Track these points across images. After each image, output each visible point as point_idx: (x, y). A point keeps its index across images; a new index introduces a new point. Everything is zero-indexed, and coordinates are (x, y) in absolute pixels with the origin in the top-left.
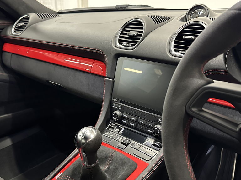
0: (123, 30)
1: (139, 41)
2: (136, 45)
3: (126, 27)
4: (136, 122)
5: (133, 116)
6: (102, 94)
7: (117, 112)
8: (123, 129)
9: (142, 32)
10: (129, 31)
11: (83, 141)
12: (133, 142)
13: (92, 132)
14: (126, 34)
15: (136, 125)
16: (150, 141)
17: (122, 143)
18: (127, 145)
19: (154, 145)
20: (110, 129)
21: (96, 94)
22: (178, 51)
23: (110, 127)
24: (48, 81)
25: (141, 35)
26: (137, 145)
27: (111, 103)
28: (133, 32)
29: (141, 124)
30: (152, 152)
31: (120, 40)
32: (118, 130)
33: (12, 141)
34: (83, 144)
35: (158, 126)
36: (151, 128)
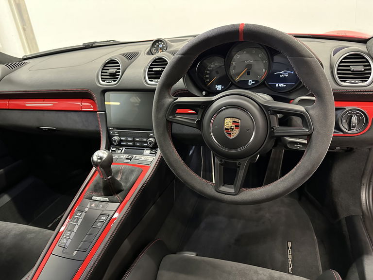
0: (103, 69)
1: (119, 77)
2: (118, 80)
3: (105, 66)
4: (134, 141)
5: (130, 137)
6: (98, 126)
7: (115, 138)
8: (124, 149)
9: (119, 69)
10: (108, 69)
11: (99, 161)
12: (135, 156)
13: (104, 153)
14: (107, 72)
15: (134, 144)
16: (147, 152)
17: (127, 159)
18: (130, 159)
19: (151, 153)
20: (113, 152)
21: (91, 128)
22: (152, 81)
23: (112, 151)
24: (38, 128)
25: (119, 72)
26: (138, 157)
27: (108, 132)
28: (112, 70)
29: (138, 142)
30: (150, 158)
31: (102, 78)
32: (120, 151)
33: (10, 195)
34: (99, 162)
35: (151, 139)
36: (146, 142)
